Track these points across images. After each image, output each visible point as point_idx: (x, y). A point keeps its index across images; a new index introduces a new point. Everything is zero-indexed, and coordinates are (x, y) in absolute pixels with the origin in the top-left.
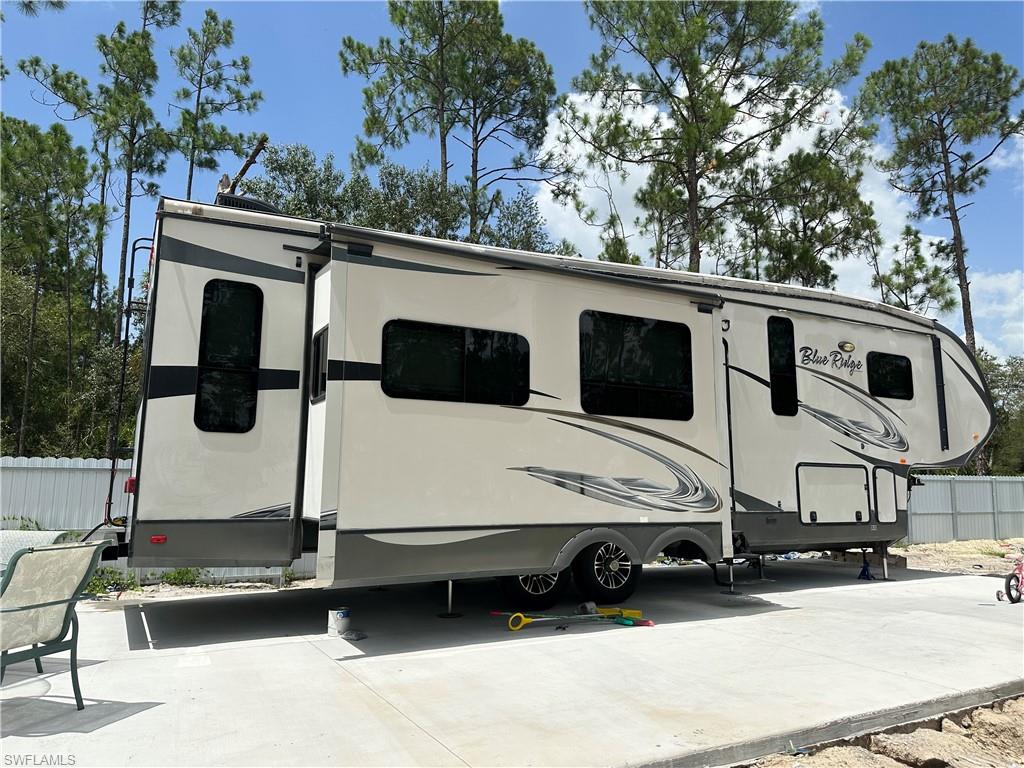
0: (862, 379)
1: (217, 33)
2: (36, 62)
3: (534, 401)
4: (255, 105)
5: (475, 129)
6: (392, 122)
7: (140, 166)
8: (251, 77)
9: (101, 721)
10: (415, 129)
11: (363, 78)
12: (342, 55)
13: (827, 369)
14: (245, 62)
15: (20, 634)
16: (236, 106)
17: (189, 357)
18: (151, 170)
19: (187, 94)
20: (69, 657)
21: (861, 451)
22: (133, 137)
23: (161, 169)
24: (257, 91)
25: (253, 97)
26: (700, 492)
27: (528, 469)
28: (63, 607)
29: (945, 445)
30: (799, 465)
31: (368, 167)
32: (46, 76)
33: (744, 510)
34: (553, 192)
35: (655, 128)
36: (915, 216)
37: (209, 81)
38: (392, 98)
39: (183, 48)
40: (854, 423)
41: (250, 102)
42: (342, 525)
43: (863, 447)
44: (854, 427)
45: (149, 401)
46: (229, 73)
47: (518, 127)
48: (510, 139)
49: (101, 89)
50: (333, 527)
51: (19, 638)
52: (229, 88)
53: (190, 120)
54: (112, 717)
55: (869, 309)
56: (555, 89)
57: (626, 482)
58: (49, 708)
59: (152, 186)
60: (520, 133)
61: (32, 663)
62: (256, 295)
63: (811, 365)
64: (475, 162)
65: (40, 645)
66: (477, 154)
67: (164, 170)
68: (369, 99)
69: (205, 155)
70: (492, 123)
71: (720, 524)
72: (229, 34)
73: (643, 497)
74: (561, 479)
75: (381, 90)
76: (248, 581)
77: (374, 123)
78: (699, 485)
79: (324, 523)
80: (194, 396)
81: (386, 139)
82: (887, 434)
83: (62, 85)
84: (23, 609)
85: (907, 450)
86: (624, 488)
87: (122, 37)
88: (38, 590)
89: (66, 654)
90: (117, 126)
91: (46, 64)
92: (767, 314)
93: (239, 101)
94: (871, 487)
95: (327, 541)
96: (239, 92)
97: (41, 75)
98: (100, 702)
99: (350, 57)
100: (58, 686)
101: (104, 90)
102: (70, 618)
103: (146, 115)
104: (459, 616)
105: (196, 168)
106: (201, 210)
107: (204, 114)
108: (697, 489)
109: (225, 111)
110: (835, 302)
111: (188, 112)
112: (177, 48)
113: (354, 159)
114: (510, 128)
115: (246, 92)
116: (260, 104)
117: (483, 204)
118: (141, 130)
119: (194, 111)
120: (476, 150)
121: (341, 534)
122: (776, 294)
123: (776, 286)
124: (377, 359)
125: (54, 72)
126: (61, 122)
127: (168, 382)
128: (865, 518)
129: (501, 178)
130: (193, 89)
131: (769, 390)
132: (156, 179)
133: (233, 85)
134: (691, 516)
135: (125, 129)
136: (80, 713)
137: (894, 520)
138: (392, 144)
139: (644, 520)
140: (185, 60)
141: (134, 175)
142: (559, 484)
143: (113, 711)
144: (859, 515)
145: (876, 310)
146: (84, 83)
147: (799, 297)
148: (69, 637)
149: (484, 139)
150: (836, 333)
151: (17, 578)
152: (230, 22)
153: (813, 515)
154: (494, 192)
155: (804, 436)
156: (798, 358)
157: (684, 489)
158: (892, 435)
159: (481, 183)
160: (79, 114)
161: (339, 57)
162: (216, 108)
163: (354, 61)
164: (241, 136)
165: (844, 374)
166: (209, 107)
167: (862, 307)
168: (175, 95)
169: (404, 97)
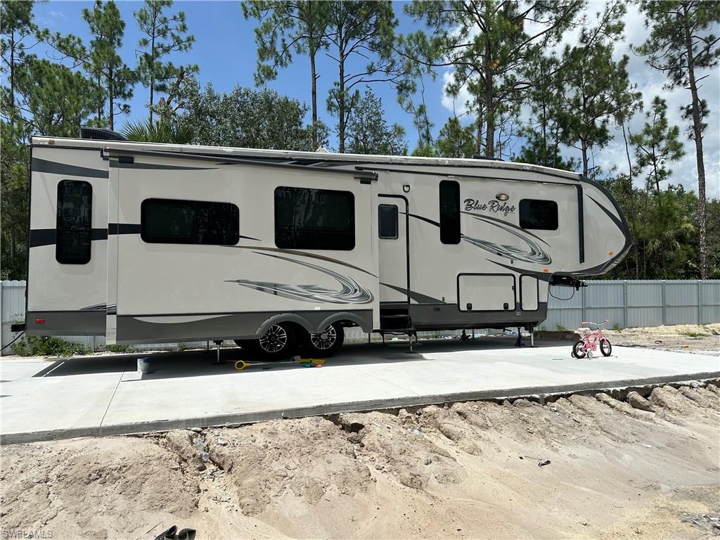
0: (515, 218)
2: (47, 32)
3: (242, 242)
4: (190, 45)
5: (341, 47)
6: (279, 49)
7: (117, 94)
8: (187, 26)
10: (299, 52)
11: (256, 20)
12: (243, 5)
13: (486, 213)
14: (182, 16)
16: (177, 47)
17: (52, 225)
18: (125, 96)
19: (145, 42)
21: (511, 265)
22: (111, 76)
23: (130, 95)
24: (190, 36)
25: (189, 40)
26: (358, 292)
27: (238, 281)
29: (582, 259)
30: (460, 275)
31: (266, 81)
32: (54, 40)
33: (417, 303)
34: (397, 87)
35: (462, 37)
36: (669, 87)
37: (159, 31)
38: (275, 33)
39: (141, 10)
40: (506, 247)
41: (187, 44)
42: (120, 312)
43: (512, 263)
44: (506, 250)
45: (31, 249)
46: (172, 25)
47: (372, 43)
48: (367, 53)
49: (92, 43)
50: (115, 313)
52: (173, 35)
53: (149, 59)
55: (523, 170)
56: (393, 14)
57: (305, 287)
59: (125, 106)
60: (374, 47)
62: (88, 188)
63: (472, 211)
64: (342, 71)
66: (343, 65)
67: (132, 95)
68: (259, 35)
69: (157, 82)
70: (351, 43)
71: (371, 310)
73: (317, 295)
74: (261, 287)
75: (267, 28)
76: (158, 350)
77: (264, 53)
78: (357, 288)
79: (109, 311)
80: (55, 245)
81: (277, 62)
82: (534, 253)
83: (65, 45)
85: (550, 263)
86: (304, 291)
87: (100, 7)
90: (100, 69)
91: (53, 33)
92: (440, 179)
93: (179, 44)
94: (517, 289)
95: (111, 321)
96: (178, 37)
97: (50, 40)
99: (249, 6)
101: (94, 44)
103: (115, 61)
104: (224, 364)
105: (154, 92)
106: (53, 141)
107: (158, 55)
108: (356, 291)
109: (171, 52)
110: (495, 168)
111: (146, 54)
112: (138, 12)
113: (256, 78)
114: (366, 44)
115: (183, 37)
116: (193, 44)
117: (347, 101)
119: (150, 53)
120: (342, 63)
121: (119, 317)
122: (447, 166)
123: (447, 160)
124: (139, 222)
125: (58, 38)
127: (42, 238)
128: (512, 307)
129: (359, 81)
130: (149, 38)
131: (439, 228)
132: (128, 102)
133: (176, 33)
134: (350, 306)
135: (106, 71)
137: (536, 309)
138: (281, 64)
139: (318, 309)
140: (143, 19)
141: (114, 100)
142: (259, 289)
144: (506, 306)
145: (529, 171)
146: (79, 41)
147: (464, 166)
149: (348, 54)
150: (493, 189)
153: (469, 306)
154: (354, 92)
155: (464, 256)
156: (463, 207)
157: (346, 291)
158: (537, 254)
159: (346, 86)
160: (76, 63)
161: (241, 7)
162: (165, 50)
163: (252, 8)
164: (182, 67)
165: (500, 215)
166: (160, 50)
167: (518, 170)
168: (139, 44)
169: (283, 32)
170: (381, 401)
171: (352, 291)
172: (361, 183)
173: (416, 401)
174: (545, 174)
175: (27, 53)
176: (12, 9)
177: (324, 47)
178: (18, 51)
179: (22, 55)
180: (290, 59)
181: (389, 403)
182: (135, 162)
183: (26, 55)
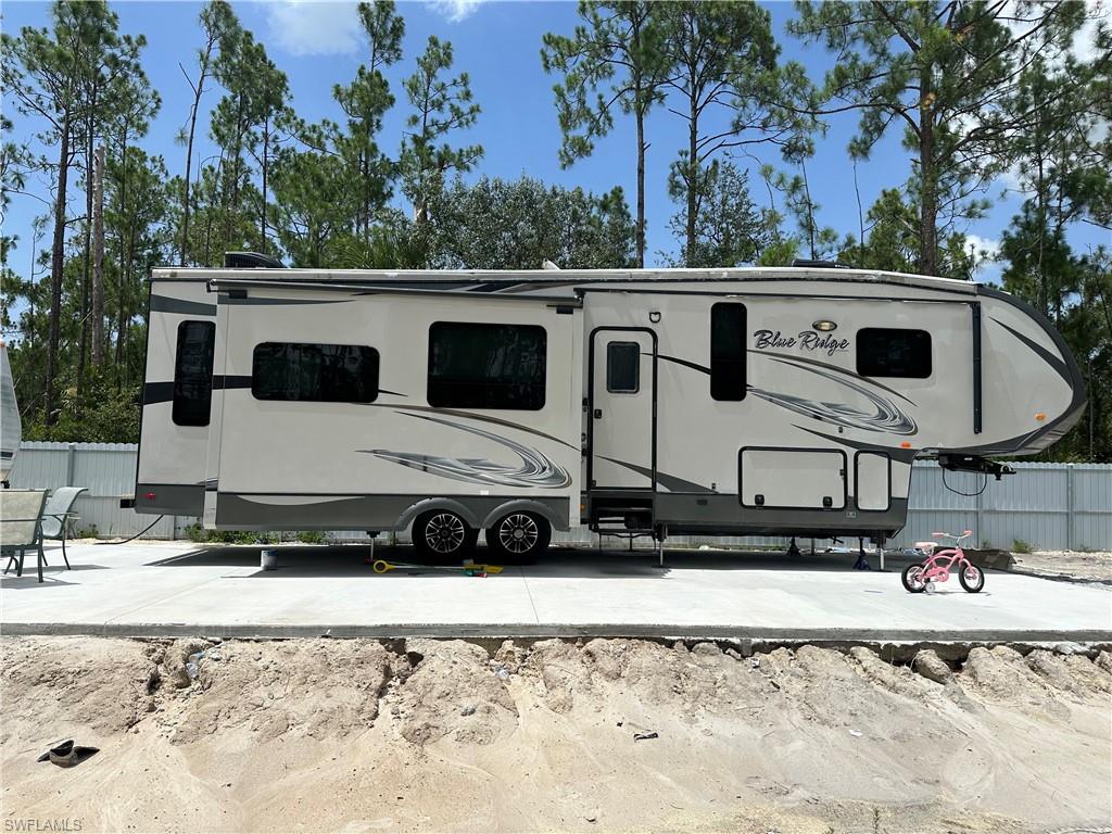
0: (848, 358)
1: (439, 56)
3: (381, 398)
4: (473, 118)
5: (693, 98)
8: (472, 93)
11: (560, 72)
12: (542, 52)
13: (794, 351)
14: (464, 79)
16: (456, 123)
17: (170, 377)
19: (415, 120)
21: (838, 435)
23: (390, 195)
24: (476, 104)
25: (472, 110)
26: (547, 471)
27: (375, 452)
29: (978, 428)
30: (744, 449)
31: (578, 159)
33: (668, 491)
34: (783, 150)
37: (433, 103)
38: (583, 89)
39: (411, 77)
40: (829, 406)
41: (469, 117)
42: (221, 488)
43: (841, 432)
44: (829, 410)
45: (145, 407)
46: (451, 92)
48: (735, 100)
49: (348, 128)
50: (216, 489)
52: (451, 107)
55: (866, 281)
56: (772, 38)
57: (468, 462)
62: (210, 328)
63: (769, 349)
64: (694, 132)
66: (695, 124)
68: (561, 94)
70: (709, 88)
71: (568, 498)
72: (449, 56)
73: (485, 474)
74: (405, 460)
75: (572, 83)
77: (568, 119)
78: (547, 466)
79: (211, 487)
80: (171, 402)
81: (591, 130)
82: (883, 416)
85: (914, 433)
86: (468, 467)
87: (363, 79)
92: (711, 301)
93: (458, 118)
94: (850, 475)
95: (211, 499)
96: (459, 108)
99: (552, 53)
103: (375, 150)
107: (430, 136)
108: (544, 469)
109: (448, 130)
110: (812, 280)
111: (415, 136)
113: (561, 156)
114: (731, 88)
115: (465, 107)
116: (477, 115)
117: (699, 177)
119: (420, 135)
120: (694, 120)
121: (220, 494)
122: (725, 280)
123: (726, 271)
124: (249, 373)
127: (156, 393)
128: (838, 503)
129: (721, 145)
130: (420, 114)
131: (709, 376)
133: (456, 103)
134: (535, 491)
137: (886, 508)
138: (598, 133)
139: (486, 493)
140: (414, 88)
142: (402, 463)
144: (828, 501)
145: (877, 282)
147: (757, 280)
149: (703, 106)
150: (809, 313)
152: (449, 44)
153: (760, 499)
154: (710, 164)
155: (753, 420)
156: (751, 342)
157: (530, 468)
158: (890, 417)
159: (700, 154)
161: (540, 56)
162: (441, 128)
163: (556, 57)
164: (461, 151)
165: (821, 355)
166: (434, 129)
167: (854, 281)
168: (406, 123)
169: (595, 86)
170: (477, 626)
171: (538, 468)
172: (558, 312)
173: (532, 630)
174: (908, 285)
177: (657, 101)
178: (272, 145)
179: (276, 149)
180: (610, 125)
181: (489, 630)
182: (249, 296)
183: (281, 150)
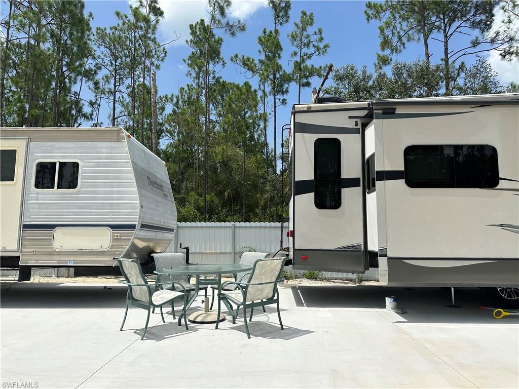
1: (307, 20)
2: (236, 56)
3: (502, 184)
4: (326, 51)
5: (445, 31)
7: (278, 92)
8: (323, 37)
9: (291, 336)
10: (409, 40)
11: (378, 21)
12: (366, 12)
14: (320, 31)
15: (259, 295)
16: (317, 53)
17: (310, 176)
18: (283, 93)
19: (295, 54)
20: (276, 307)
22: (275, 79)
23: (287, 91)
24: (326, 44)
25: (325, 47)
27: (501, 225)
28: (273, 284)
31: (384, 67)
32: (240, 61)
34: (501, 54)
37: (305, 44)
38: (395, 27)
39: (293, 32)
41: (324, 50)
42: (390, 255)
45: (295, 196)
46: (314, 38)
47: (473, 22)
50: (385, 255)
51: (259, 296)
52: (314, 45)
53: (298, 66)
54: (295, 335)
58: (270, 327)
59: (284, 100)
60: (475, 25)
61: (261, 308)
62: (337, 143)
64: (446, 49)
65: (264, 300)
66: (447, 44)
67: (288, 92)
68: (382, 31)
69: (305, 81)
72: (312, 19)
75: (388, 24)
77: (386, 43)
79: (381, 253)
80: (313, 194)
81: (392, 50)
83: (247, 64)
84: (260, 284)
87: (266, 35)
88: (263, 277)
89: (275, 305)
90: (268, 76)
91: (240, 56)
93: (318, 51)
95: (382, 262)
96: (318, 46)
97: (238, 61)
98: (290, 327)
99: (370, 12)
100: (272, 319)
101: (261, 61)
102: (275, 290)
103: (279, 68)
105: (301, 88)
106: (310, 107)
107: (303, 61)
109: (312, 57)
111: (296, 62)
112: (290, 34)
113: (376, 65)
114: (468, 24)
115: (321, 45)
116: (328, 49)
117: (453, 72)
118: (278, 76)
119: (299, 61)
120: (446, 43)
121: (390, 259)
124: (402, 168)
125: (243, 59)
126: (248, 80)
129: (464, 54)
130: (298, 50)
132: (285, 97)
133: (316, 44)
135: (271, 77)
136: (282, 332)
138: (396, 52)
140: (294, 38)
141: (276, 97)
143: (295, 333)
146: (253, 60)
148: (275, 298)
149: (451, 34)
151: (256, 271)
152: (312, 14)
154: (460, 64)
159: (451, 60)
160: (254, 75)
161: (364, 14)
162: (308, 57)
163: (372, 14)
164: (321, 67)
166: (305, 57)
168: (291, 55)
169: (401, 25)
175: (217, 76)
176: (212, 48)
178: (212, 76)
179: (214, 78)
180: (404, 47)
182: (397, 112)
183: (216, 77)
